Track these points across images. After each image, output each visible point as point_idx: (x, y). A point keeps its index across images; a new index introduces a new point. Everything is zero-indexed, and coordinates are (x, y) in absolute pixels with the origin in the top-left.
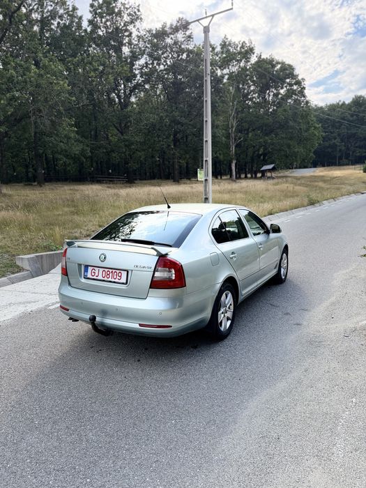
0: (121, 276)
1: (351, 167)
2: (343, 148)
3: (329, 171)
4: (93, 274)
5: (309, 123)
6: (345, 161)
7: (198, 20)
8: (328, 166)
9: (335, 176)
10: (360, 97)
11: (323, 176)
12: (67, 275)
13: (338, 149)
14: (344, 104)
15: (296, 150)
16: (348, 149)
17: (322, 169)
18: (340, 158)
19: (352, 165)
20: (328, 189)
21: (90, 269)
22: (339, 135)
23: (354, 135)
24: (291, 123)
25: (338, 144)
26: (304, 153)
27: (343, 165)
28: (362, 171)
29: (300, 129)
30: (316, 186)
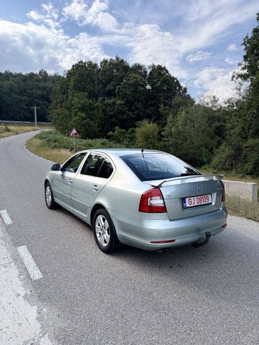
4: (190, 203)
12: (166, 212)
21: (187, 200)
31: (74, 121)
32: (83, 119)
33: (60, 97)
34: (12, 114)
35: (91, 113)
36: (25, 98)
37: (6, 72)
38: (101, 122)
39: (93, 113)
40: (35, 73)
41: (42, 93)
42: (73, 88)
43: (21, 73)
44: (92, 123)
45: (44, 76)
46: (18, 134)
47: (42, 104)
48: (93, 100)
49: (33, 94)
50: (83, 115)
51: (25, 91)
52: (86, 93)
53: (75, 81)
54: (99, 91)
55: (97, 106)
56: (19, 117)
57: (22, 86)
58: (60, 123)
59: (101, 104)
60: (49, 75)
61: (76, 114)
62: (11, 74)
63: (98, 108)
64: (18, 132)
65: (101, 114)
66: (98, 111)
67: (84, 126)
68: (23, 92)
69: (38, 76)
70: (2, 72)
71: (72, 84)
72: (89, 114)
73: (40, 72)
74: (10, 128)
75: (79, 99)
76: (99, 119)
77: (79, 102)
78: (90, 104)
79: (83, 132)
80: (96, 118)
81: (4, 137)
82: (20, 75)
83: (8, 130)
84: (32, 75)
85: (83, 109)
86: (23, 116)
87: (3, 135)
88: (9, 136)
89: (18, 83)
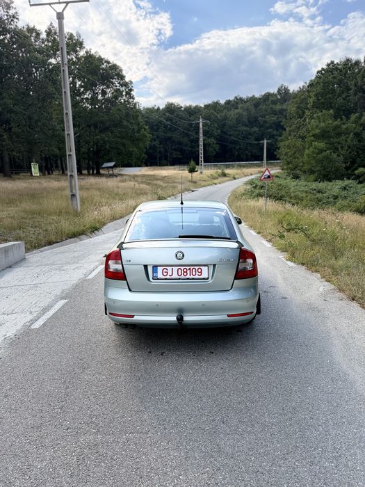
0: (201, 272)
1: (170, 167)
2: (162, 150)
3: (153, 170)
4: (165, 274)
5: (139, 124)
6: (165, 162)
7: (50, 4)
8: (151, 165)
9: (164, 175)
10: (172, 104)
11: (154, 175)
12: (126, 280)
13: (158, 150)
14: (158, 109)
15: (131, 149)
16: (166, 151)
17: (146, 168)
18: (160, 159)
19: (171, 165)
20: (166, 187)
22: (158, 137)
23: (170, 138)
24: (125, 123)
25: (158, 146)
26: (138, 153)
27: (163, 165)
28: (187, 172)
29: (133, 129)
30: (156, 185)
31: (308, 156)
32: (321, 151)
33: (296, 122)
34: (237, 153)
35: (335, 140)
36: (255, 129)
37: (236, 97)
38: (350, 153)
39: (338, 140)
40: (272, 92)
41: (278, 118)
42: (313, 106)
43: (253, 96)
44: (335, 155)
45: (284, 94)
46: (235, 179)
47: (276, 135)
48: (342, 120)
49: (265, 122)
50: (322, 145)
51: (256, 120)
52: (331, 111)
53: (316, 95)
54: (356, 104)
55: (347, 129)
56: (245, 156)
57: (252, 113)
58: (288, 160)
59: (354, 125)
60: (291, 91)
61: (311, 145)
62: (241, 99)
63: (347, 132)
64: (236, 177)
65: (352, 140)
66: (347, 136)
67: (321, 161)
68: (253, 121)
69: (276, 95)
70: (231, 99)
71: (311, 100)
72: (332, 143)
73: (279, 90)
74: (227, 171)
75: (319, 121)
76: (347, 148)
77: (317, 127)
78: (336, 128)
79: (319, 170)
80: (342, 147)
81: (216, 184)
82: (253, 98)
83: (224, 175)
84: (267, 97)
85: (323, 135)
86: (250, 154)
87: (216, 181)
88: (223, 182)
89: (247, 110)
